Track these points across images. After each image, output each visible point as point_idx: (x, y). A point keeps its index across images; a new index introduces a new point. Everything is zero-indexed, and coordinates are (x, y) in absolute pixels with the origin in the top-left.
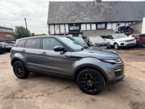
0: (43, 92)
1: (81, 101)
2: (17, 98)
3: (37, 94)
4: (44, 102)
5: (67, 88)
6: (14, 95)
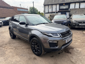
2: (2, 47)
5: (28, 48)
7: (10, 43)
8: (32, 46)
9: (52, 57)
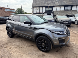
0: (18, 46)
1: (36, 55)
2: (4, 47)
3: (14, 47)
4: (16, 51)
5: (31, 46)
6: (3, 45)
7: (10, 43)
8: (39, 43)
9: (57, 51)
